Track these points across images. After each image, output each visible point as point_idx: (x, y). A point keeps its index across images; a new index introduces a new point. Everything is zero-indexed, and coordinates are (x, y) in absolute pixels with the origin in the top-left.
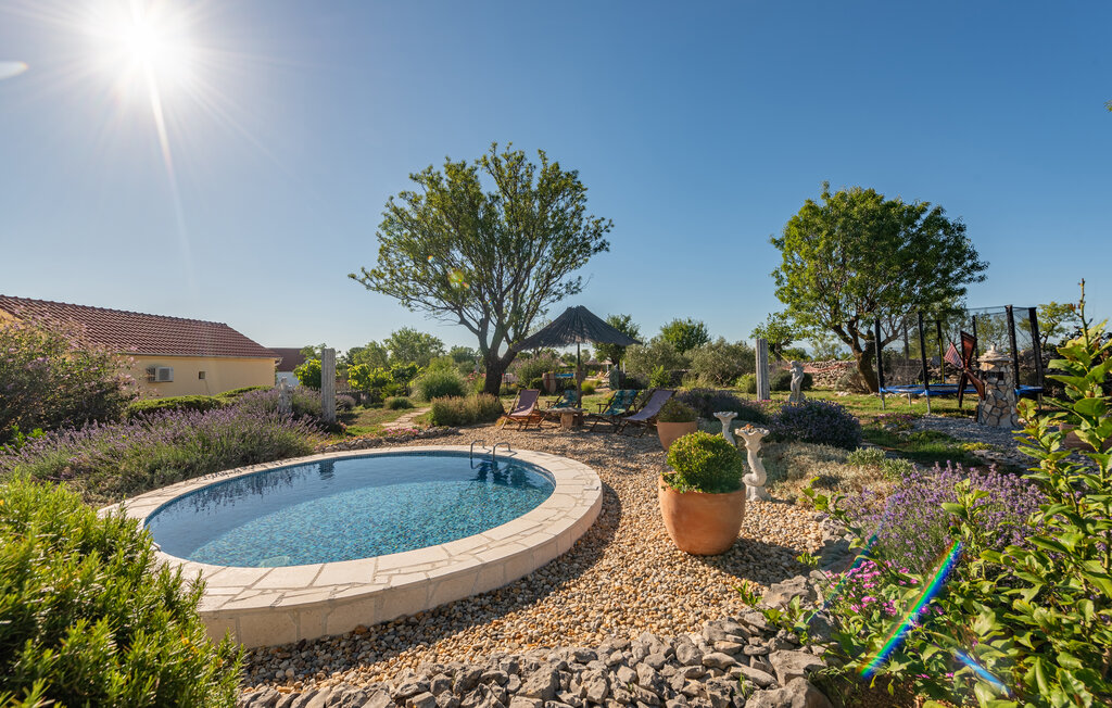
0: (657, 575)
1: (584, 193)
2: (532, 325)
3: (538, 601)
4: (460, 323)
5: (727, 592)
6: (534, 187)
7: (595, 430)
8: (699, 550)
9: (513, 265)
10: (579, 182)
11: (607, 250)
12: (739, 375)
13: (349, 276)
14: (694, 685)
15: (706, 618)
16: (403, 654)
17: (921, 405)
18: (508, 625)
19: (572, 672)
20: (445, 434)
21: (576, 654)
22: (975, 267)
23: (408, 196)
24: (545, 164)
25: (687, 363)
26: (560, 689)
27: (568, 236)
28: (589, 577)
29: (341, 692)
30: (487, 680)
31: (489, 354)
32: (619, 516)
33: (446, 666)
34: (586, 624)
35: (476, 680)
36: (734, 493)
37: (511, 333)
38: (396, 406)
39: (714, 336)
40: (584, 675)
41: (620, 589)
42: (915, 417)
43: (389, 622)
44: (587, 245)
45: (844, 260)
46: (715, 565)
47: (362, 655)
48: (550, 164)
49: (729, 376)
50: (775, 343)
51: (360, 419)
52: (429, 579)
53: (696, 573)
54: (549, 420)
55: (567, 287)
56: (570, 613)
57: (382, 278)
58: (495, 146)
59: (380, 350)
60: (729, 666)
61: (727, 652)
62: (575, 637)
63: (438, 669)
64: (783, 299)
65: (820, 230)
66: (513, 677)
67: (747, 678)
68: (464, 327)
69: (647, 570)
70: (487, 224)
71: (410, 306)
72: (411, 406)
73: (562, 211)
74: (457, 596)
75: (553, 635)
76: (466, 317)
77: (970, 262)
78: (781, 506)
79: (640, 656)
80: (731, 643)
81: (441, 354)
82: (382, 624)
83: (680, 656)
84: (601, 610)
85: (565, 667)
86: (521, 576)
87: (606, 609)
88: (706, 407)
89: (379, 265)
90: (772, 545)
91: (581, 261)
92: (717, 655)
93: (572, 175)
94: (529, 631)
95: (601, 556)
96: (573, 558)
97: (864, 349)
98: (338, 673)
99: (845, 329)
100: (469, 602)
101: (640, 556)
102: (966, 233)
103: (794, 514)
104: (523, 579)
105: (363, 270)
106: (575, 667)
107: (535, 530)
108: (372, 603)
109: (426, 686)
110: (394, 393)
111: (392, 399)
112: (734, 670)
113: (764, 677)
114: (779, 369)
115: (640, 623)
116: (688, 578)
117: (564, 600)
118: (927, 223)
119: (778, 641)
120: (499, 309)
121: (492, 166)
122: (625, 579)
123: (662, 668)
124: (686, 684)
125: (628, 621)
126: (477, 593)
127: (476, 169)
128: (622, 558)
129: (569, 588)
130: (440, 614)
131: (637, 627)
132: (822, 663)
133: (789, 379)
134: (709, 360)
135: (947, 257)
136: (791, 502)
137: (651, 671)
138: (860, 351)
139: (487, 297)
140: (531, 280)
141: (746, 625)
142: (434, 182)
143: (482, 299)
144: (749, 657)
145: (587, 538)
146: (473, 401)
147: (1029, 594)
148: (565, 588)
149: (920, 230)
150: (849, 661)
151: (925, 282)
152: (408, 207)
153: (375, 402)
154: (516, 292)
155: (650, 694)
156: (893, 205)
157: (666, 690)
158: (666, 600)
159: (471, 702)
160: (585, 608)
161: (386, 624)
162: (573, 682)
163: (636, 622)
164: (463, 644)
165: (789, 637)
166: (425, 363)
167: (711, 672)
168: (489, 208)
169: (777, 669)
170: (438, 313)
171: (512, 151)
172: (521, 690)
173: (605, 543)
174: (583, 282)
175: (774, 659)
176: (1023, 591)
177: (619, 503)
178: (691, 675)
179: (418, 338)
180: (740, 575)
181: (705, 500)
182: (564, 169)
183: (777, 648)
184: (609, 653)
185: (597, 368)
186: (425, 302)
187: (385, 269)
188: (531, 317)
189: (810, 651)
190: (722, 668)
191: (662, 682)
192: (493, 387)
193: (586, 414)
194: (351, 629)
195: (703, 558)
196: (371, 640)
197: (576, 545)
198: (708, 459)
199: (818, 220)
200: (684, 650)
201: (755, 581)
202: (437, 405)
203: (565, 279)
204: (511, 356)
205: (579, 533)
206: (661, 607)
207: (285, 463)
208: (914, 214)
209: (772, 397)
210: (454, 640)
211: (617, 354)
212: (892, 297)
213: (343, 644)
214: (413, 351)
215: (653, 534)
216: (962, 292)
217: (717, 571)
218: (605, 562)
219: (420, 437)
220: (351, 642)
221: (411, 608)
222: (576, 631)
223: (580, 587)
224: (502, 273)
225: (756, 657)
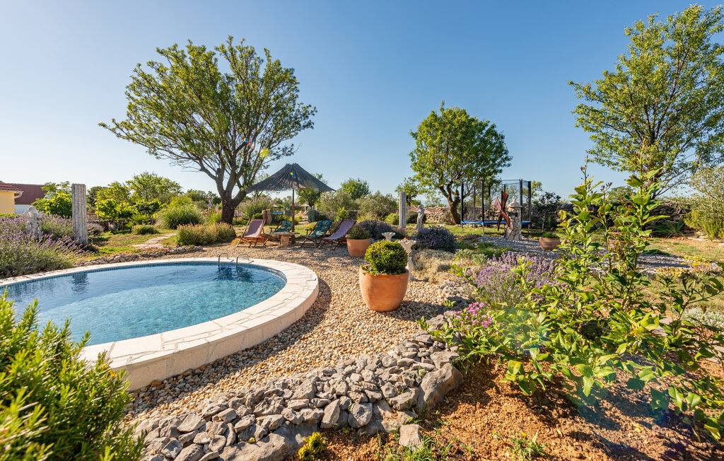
0: (360, 325)
1: (297, 85)
2: (257, 175)
3: (288, 348)
4: (201, 170)
5: (401, 329)
6: (261, 75)
7: (303, 246)
8: (382, 309)
9: (243, 131)
10: (295, 77)
11: (312, 128)
12: (387, 214)
13: (100, 125)
14: (395, 376)
15: (392, 343)
16: (196, 393)
17: (479, 231)
18: (271, 364)
19: (324, 381)
20: (192, 251)
21: (324, 371)
22: (507, 159)
23: (156, 65)
24: (269, 60)
25: (357, 207)
26: (317, 392)
27: (285, 115)
28: (319, 330)
29: (158, 421)
30: (270, 394)
31: (226, 194)
32: (330, 295)
33: (237, 392)
34: (322, 357)
35: (261, 397)
36: (404, 274)
37: (241, 180)
38: (143, 232)
39: (373, 191)
40: (331, 382)
41: (340, 335)
42: (478, 236)
43: (178, 375)
44: (298, 123)
45: (448, 149)
46: (392, 316)
47: (161, 399)
48: (273, 60)
49: (383, 215)
50: (409, 195)
51: (110, 242)
52: (209, 343)
53: (382, 321)
54: (271, 240)
55: (284, 150)
56: (311, 352)
57: (132, 129)
58: (231, 38)
59: (123, 189)
60: (411, 364)
61: (409, 357)
62: (317, 365)
63: (231, 395)
64: (415, 170)
65: (437, 130)
66: (286, 390)
67: (422, 368)
68: (203, 173)
69: (354, 323)
70: (224, 97)
71: (156, 154)
72: (157, 232)
73: (282, 96)
74: (231, 352)
75: (303, 365)
76: (205, 166)
77: (505, 156)
78: (421, 283)
79: (362, 367)
80: (411, 352)
81: (179, 194)
82: (173, 377)
83: (385, 363)
84: (331, 348)
85: (318, 379)
86: (273, 335)
87: (333, 347)
88: (374, 232)
89: (128, 118)
90: (420, 302)
91: (293, 134)
92: (405, 359)
93: (291, 71)
94: (286, 366)
95: (323, 318)
96: (306, 321)
97: (453, 200)
98: (144, 413)
99: (445, 188)
100: (239, 355)
101: (348, 316)
102: (505, 140)
103: (428, 286)
104: (275, 337)
105: (113, 120)
106: (324, 379)
107: (280, 306)
108: (164, 363)
109: (226, 406)
110: (140, 222)
111: (139, 227)
112: (414, 365)
113: (429, 366)
114: (409, 211)
115: (355, 351)
116: (378, 325)
117: (305, 345)
118: (488, 132)
119: (434, 348)
120: (233, 163)
121: (229, 53)
122: (341, 329)
123: (376, 371)
124: (390, 377)
125: (348, 351)
126: (244, 349)
127: (214, 54)
128: (337, 318)
129: (307, 338)
130: (218, 365)
131: (354, 353)
132: (457, 355)
133: (416, 216)
134: (371, 205)
135: (495, 152)
136: (426, 280)
137: (371, 373)
138: (452, 201)
139: (223, 153)
140: (256, 144)
141: (417, 342)
142: (179, 59)
143: (219, 153)
144: (421, 358)
145: (313, 309)
146: (211, 227)
147: (553, 305)
148: (304, 338)
149: (485, 136)
150: (470, 351)
151: (484, 165)
152: (155, 75)
153: (123, 229)
154: (245, 151)
155: (372, 385)
156: (473, 120)
157: (380, 381)
158: (368, 337)
159: (261, 409)
160: (320, 348)
161: (177, 377)
162: (326, 386)
163: (353, 351)
164: (241, 380)
165: (439, 345)
166: (167, 201)
167: (403, 368)
168: (225, 87)
169: (435, 361)
170: (181, 162)
171: (245, 45)
172: (293, 397)
173: (325, 311)
174: (295, 148)
175: (433, 357)
176: (551, 304)
177: (329, 288)
178: (392, 372)
179: (158, 181)
180: (406, 320)
181: (388, 279)
182: (284, 66)
183: (434, 351)
184: (343, 368)
185: (299, 209)
186: (171, 153)
187: (134, 122)
188: (257, 170)
189: (450, 350)
190: (409, 365)
191: (378, 377)
192: (228, 217)
193: (297, 236)
194: (147, 384)
195: (385, 313)
196: (166, 388)
197: (307, 314)
198: (391, 255)
199: (436, 124)
200: (387, 360)
201: (414, 321)
202: (183, 231)
203: (283, 144)
204: (242, 196)
205: (308, 307)
206: (366, 341)
207: (48, 274)
208: (483, 126)
209: (407, 227)
210: (233, 379)
211: (312, 199)
212: (470, 173)
213: (142, 395)
214: (154, 190)
215: (353, 303)
216: (501, 171)
217: (394, 319)
218: (327, 322)
219: (171, 254)
220: (149, 393)
221: (196, 363)
222: (317, 361)
223: (314, 337)
224: (235, 136)
225: (424, 357)
